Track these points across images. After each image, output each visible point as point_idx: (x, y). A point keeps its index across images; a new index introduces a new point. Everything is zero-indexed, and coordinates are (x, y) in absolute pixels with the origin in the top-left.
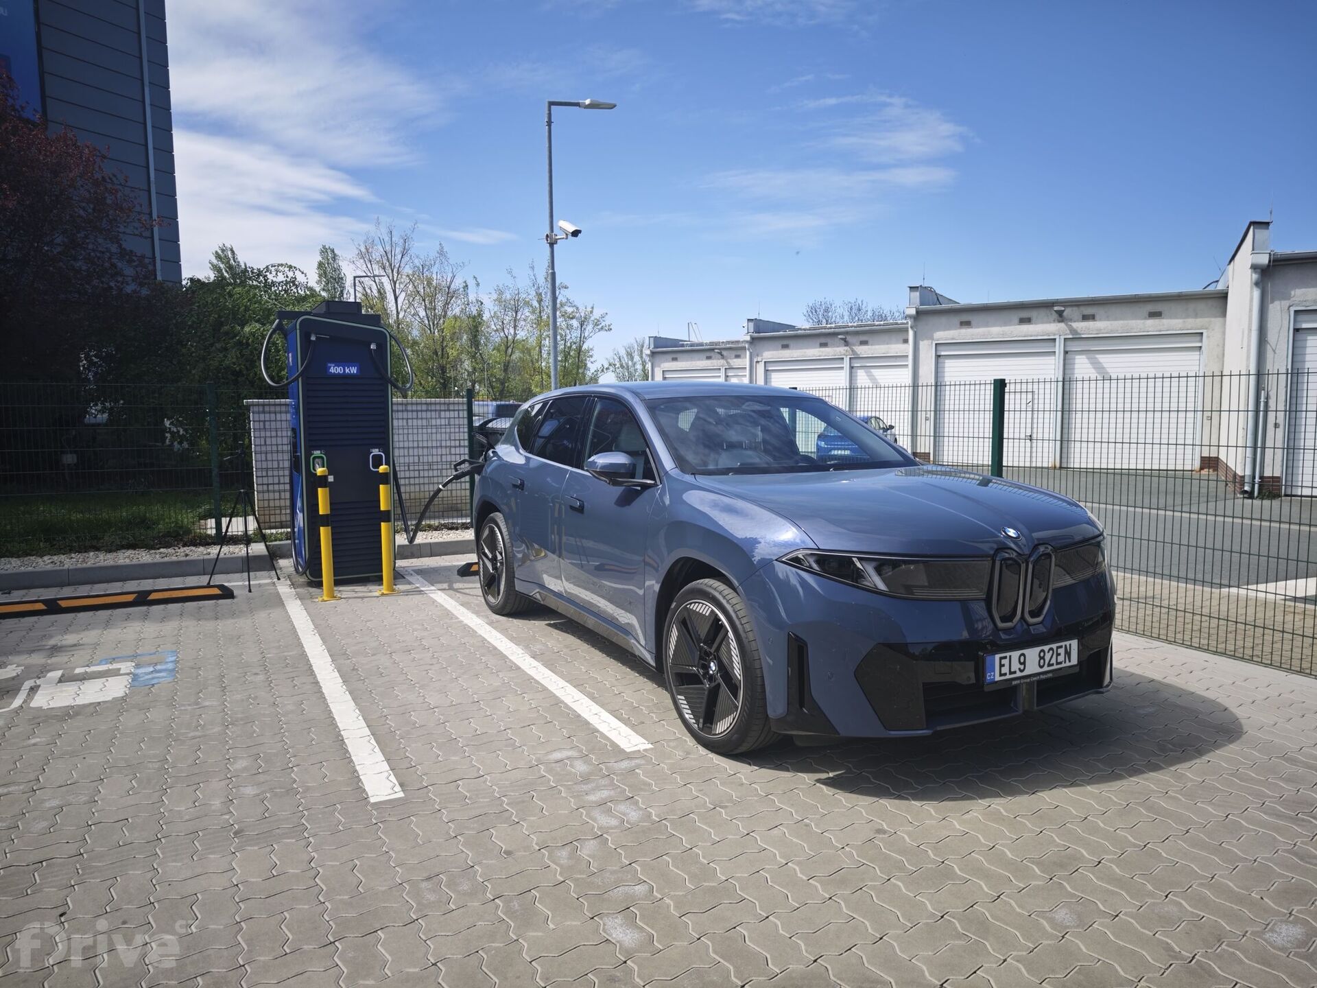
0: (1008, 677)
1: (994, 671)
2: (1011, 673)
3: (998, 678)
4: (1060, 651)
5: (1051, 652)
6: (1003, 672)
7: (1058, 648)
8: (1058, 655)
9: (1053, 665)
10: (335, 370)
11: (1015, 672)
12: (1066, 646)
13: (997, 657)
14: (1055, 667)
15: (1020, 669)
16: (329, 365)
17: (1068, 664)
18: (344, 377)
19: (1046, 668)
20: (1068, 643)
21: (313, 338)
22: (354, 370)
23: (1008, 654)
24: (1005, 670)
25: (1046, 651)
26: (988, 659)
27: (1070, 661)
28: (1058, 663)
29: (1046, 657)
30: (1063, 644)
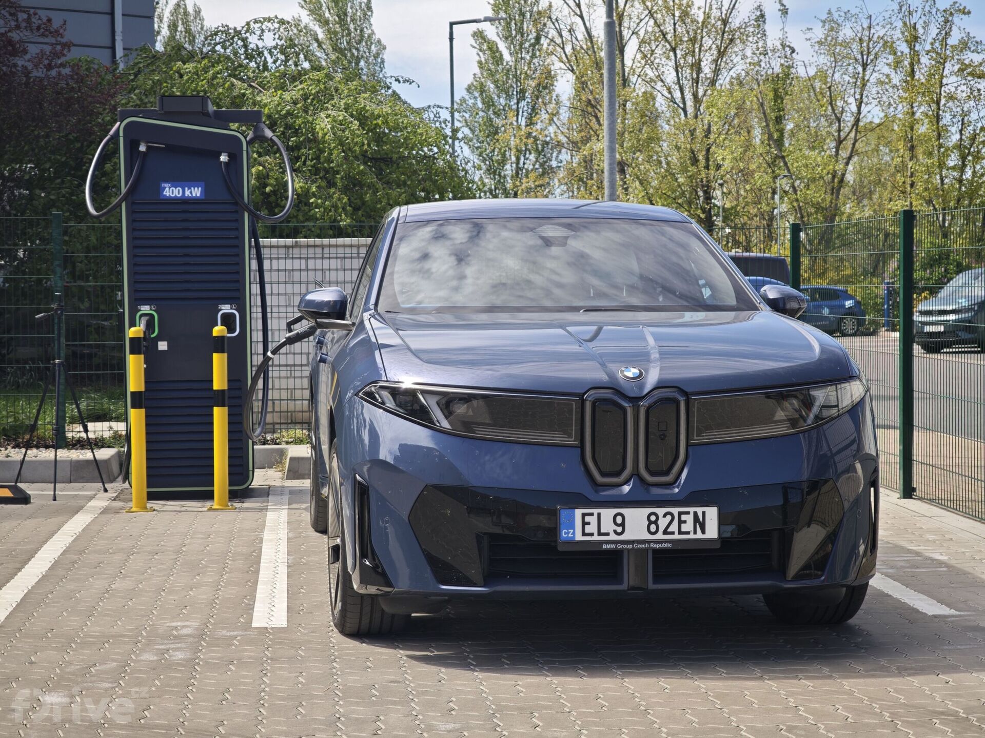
0: (596, 538)
1: (573, 528)
2: (600, 534)
3: (579, 537)
4: (684, 517)
5: (669, 518)
6: (587, 531)
7: (680, 514)
8: (681, 522)
9: (673, 533)
10: (171, 192)
11: (608, 534)
12: (695, 514)
13: (578, 513)
14: (677, 536)
15: (615, 532)
16: (164, 185)
17: (699, 535)
18: (184, 201)
19: (660, 536)
20: (700, 510)
21: (142, 148)
22: (196, 192)
23: (595, 511)
24: (592, 528)
25: (661, 516)
26: (564, 514)
27: (703, 532)
28: (680, 533)
29: (659, 522)
30: (692, 510)
